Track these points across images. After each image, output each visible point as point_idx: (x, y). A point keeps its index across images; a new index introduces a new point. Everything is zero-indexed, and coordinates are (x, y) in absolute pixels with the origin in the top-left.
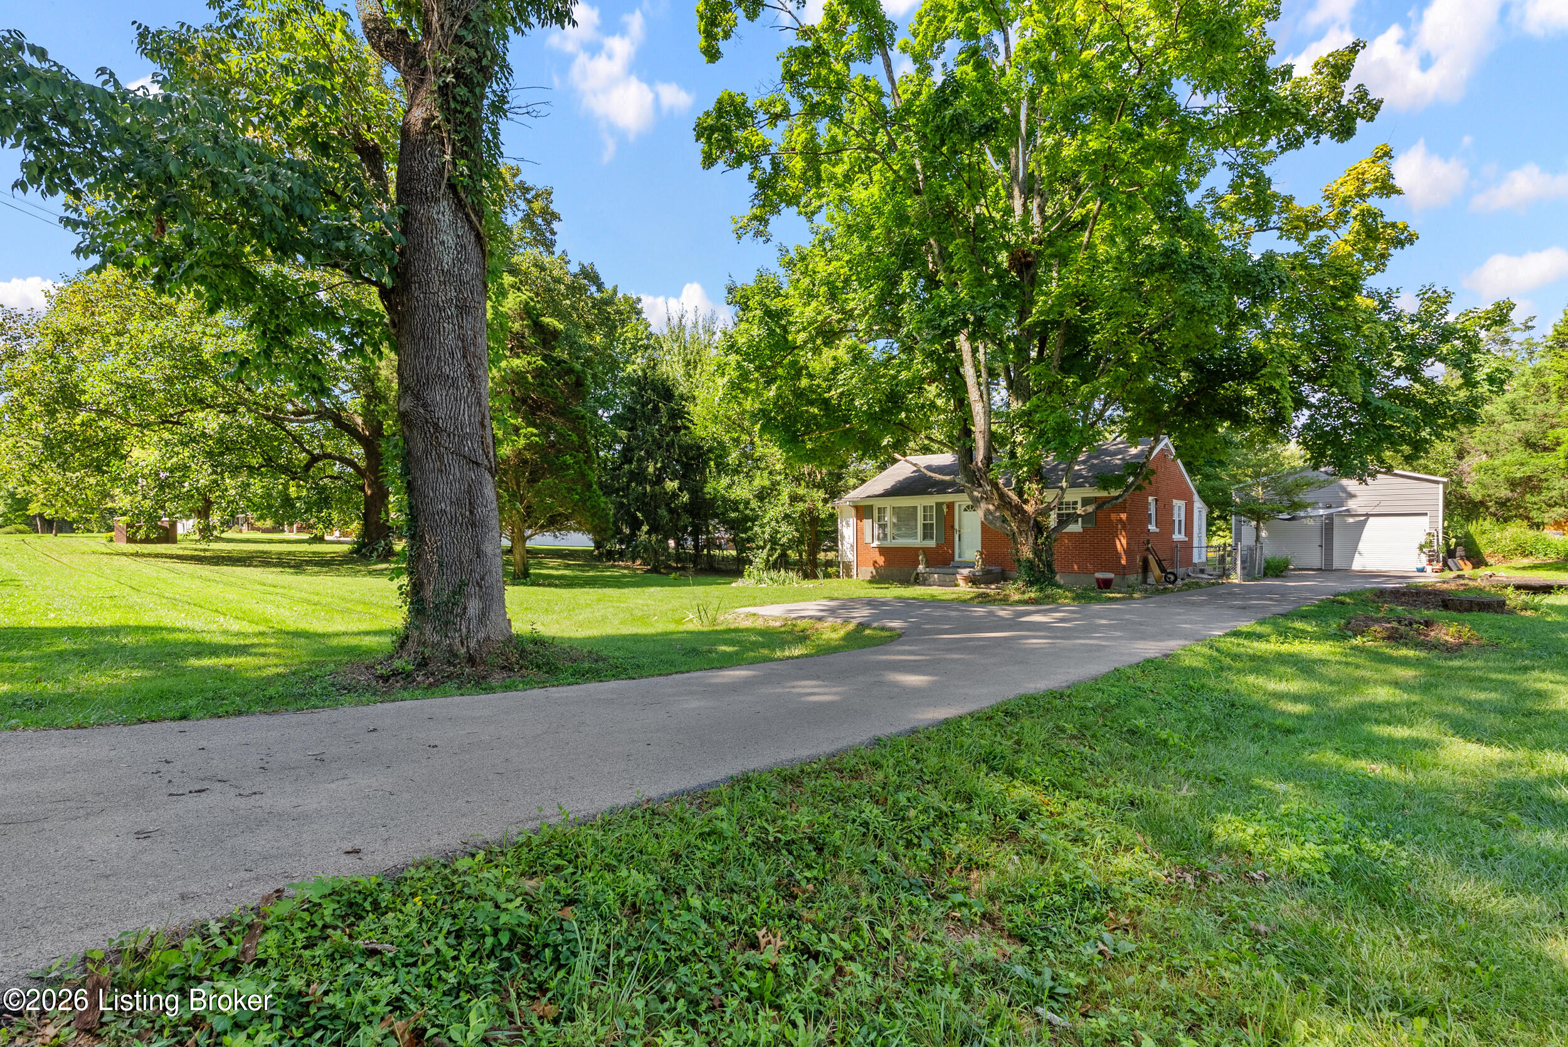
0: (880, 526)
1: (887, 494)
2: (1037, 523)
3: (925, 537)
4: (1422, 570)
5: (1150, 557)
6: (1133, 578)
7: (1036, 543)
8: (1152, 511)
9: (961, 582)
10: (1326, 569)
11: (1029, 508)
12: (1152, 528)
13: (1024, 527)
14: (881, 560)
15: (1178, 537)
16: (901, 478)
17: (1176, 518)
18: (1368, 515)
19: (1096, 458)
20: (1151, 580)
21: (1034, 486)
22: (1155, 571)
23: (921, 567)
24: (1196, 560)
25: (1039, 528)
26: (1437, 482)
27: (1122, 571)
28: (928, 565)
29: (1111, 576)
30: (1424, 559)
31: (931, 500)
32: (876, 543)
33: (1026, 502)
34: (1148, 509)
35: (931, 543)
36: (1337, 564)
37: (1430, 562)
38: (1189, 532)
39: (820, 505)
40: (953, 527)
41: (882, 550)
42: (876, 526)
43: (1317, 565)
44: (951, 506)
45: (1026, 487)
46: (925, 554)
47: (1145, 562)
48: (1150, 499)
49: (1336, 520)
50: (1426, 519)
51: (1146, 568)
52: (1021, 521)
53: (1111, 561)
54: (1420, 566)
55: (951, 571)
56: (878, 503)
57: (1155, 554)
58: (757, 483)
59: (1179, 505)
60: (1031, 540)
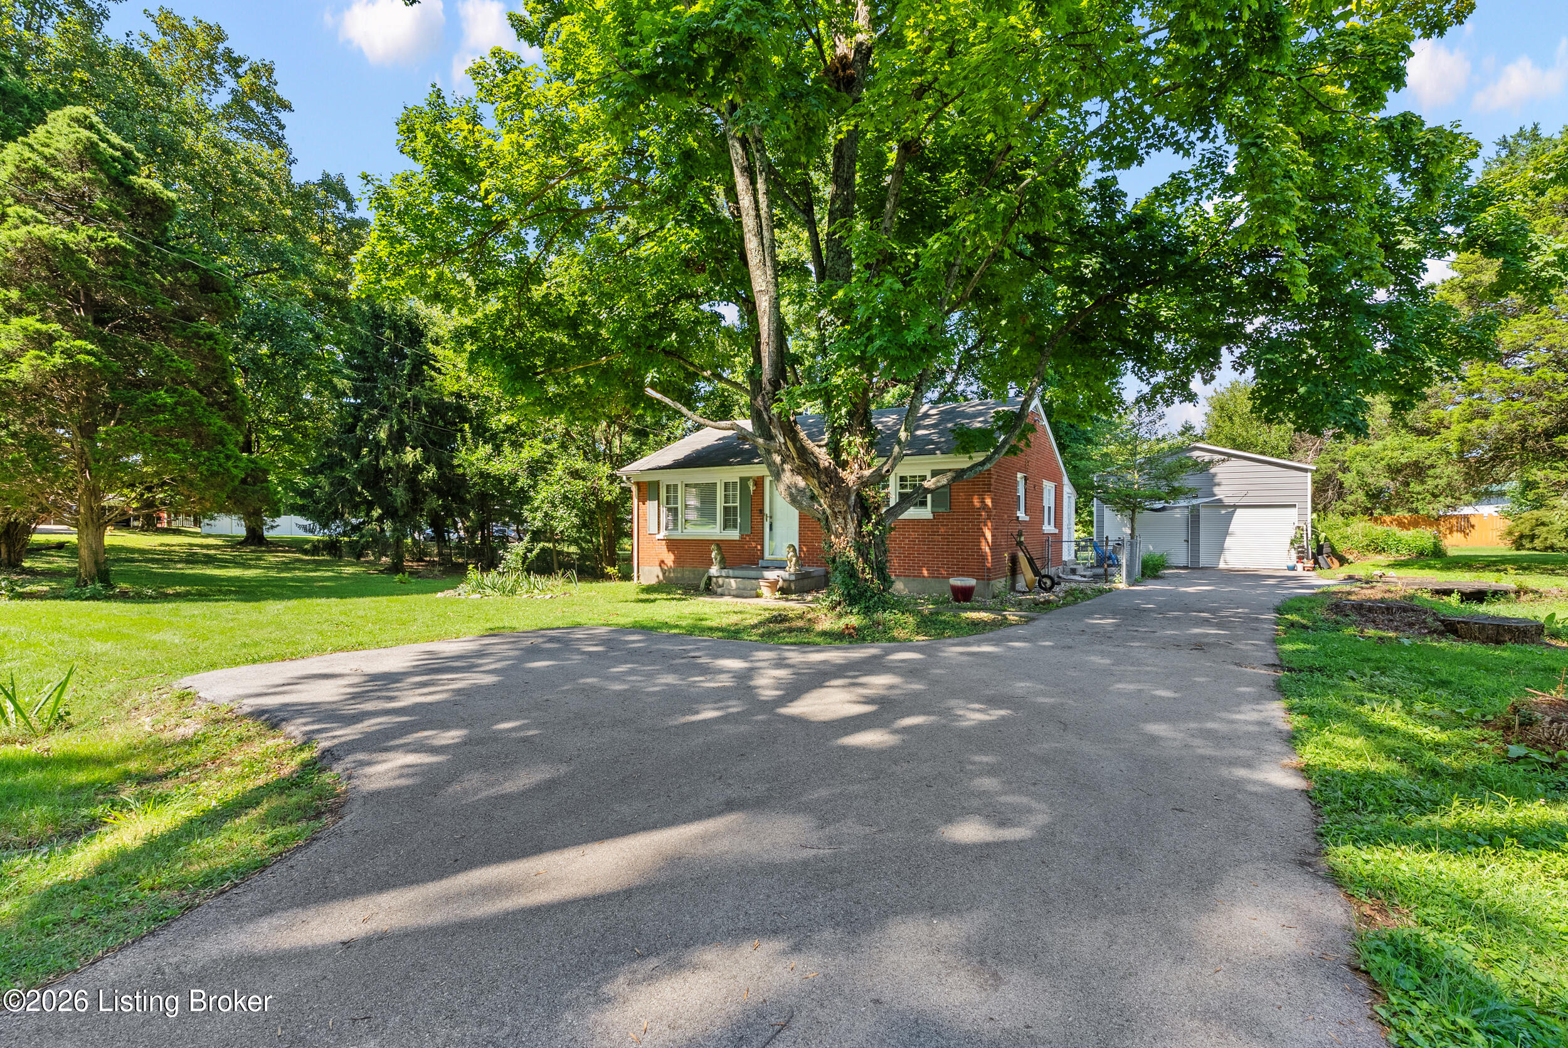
0: (669, 510)
1: (678, 465)
2: (861, 500)
3: (725, 527)
4: (1293, 568)
5: (1021, 554)
6: (1000, 584)
7: (859, 533)
8: (1021, 492)
9: (765, 591)
10: (1194, 567)
11: (850, 477)
12: (1021, 515)
13: (840, 506)
14: (670, 559)
15: (1049, 528)
16: (699, 447)
17: (1046, 504)
18: (1236, 507)
19: (950, 421)
20: (1021, 585)
21: (858, 440)
22: (1027, 574)
23: (714, 570)
24: (1065, 558)
25: (864, 509)
26: (1306, 470)
27: (987, 576)
28: (724, 564)
29: (971, 582)
30: (1294, 554)
31: (733, 474)
32: (663, 534)
33: (844, 465)
34: (1016, 490)
35: (734, 534)
36: (1203, 561)
37: (1300, 559)
38: (1058, 523)
39: (605, 483)
40: (762, 511)
41: (673, 545)
42: (663, 510)
43: (1183, 563)
44: (759, 482)
45: (844, 441)
46: (719, 548)
47: (1014, 560)
48: (1020, 475)
49: (1203, 512)
50: (1294, 511)
51: (1014, 570)
52: (835, 496)
53: (973, 563)
54: (1291, 564)
55: (753, 573)
56: (667, 478)
57: (1026, 552)
58: (526, 454)
59: (1048, 486)
60: (851, 528)
